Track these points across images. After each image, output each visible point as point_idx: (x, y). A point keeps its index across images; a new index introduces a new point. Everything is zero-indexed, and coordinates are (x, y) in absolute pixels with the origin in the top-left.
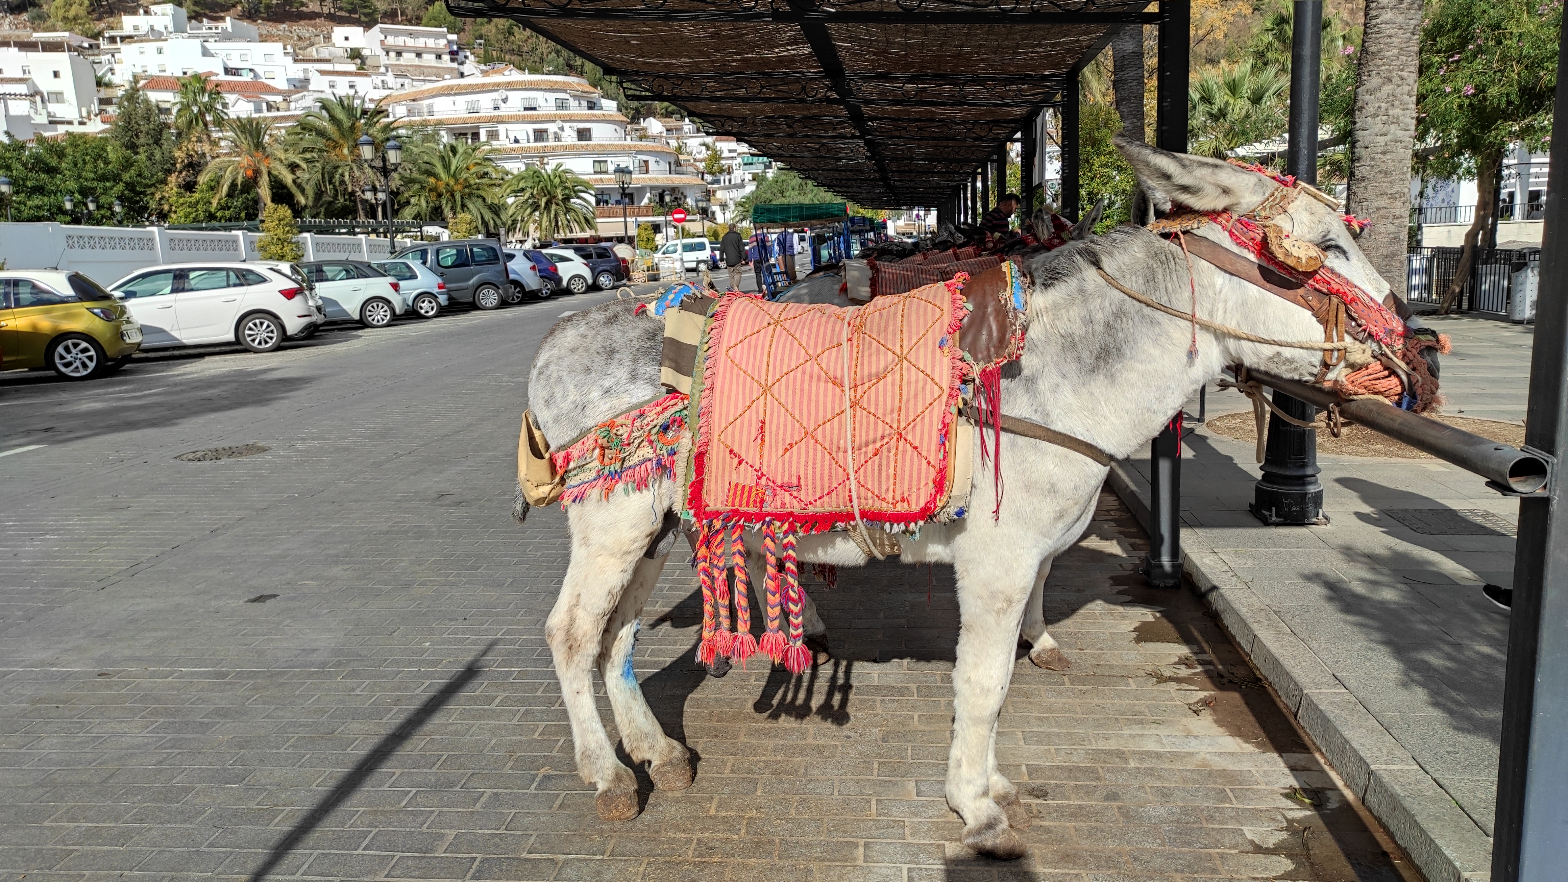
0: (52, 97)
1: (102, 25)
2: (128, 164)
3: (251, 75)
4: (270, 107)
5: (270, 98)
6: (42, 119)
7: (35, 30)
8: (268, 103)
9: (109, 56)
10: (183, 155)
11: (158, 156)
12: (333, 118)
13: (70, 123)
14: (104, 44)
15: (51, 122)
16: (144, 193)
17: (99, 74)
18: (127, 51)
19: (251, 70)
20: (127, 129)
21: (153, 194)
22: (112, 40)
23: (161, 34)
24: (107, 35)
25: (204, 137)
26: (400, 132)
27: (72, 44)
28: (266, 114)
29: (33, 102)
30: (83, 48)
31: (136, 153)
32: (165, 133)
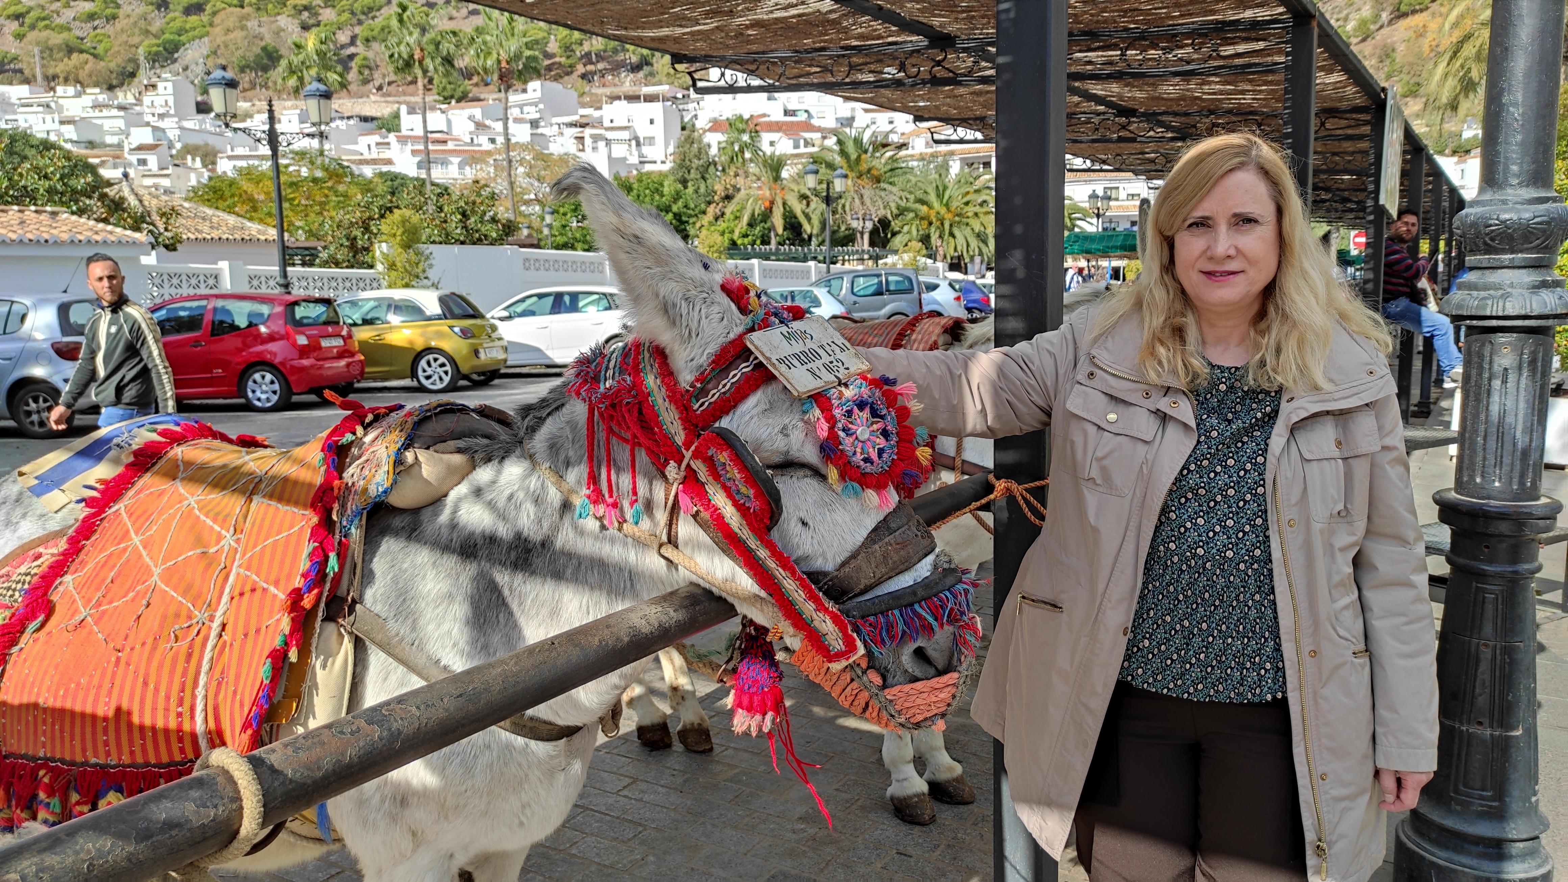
0: (647, 141)
2: (677, 197)
3: (806, 115)
4: (807, 144)
5: (808, 135)
6: (634, 160)
7: (646, 85)
8: (805, 140)
9: (695, 104)
10: (722, 188)
11: (702, 190)
12: (843, 153)
13: (655, 162)
14: (694, 95)
15: (641, 162)
16: (687, 222)
17: (685, 120)
18: (708, 100)
19: (806, 111)
20: (681, 166)
21: (694, 223)
25: (740, 172)
26: (910, 164)
27: (669, 95)
28: (802, 150)
29: (630, 146)
30: (675, 98)
31: (686, 187)
32: (712, 169)
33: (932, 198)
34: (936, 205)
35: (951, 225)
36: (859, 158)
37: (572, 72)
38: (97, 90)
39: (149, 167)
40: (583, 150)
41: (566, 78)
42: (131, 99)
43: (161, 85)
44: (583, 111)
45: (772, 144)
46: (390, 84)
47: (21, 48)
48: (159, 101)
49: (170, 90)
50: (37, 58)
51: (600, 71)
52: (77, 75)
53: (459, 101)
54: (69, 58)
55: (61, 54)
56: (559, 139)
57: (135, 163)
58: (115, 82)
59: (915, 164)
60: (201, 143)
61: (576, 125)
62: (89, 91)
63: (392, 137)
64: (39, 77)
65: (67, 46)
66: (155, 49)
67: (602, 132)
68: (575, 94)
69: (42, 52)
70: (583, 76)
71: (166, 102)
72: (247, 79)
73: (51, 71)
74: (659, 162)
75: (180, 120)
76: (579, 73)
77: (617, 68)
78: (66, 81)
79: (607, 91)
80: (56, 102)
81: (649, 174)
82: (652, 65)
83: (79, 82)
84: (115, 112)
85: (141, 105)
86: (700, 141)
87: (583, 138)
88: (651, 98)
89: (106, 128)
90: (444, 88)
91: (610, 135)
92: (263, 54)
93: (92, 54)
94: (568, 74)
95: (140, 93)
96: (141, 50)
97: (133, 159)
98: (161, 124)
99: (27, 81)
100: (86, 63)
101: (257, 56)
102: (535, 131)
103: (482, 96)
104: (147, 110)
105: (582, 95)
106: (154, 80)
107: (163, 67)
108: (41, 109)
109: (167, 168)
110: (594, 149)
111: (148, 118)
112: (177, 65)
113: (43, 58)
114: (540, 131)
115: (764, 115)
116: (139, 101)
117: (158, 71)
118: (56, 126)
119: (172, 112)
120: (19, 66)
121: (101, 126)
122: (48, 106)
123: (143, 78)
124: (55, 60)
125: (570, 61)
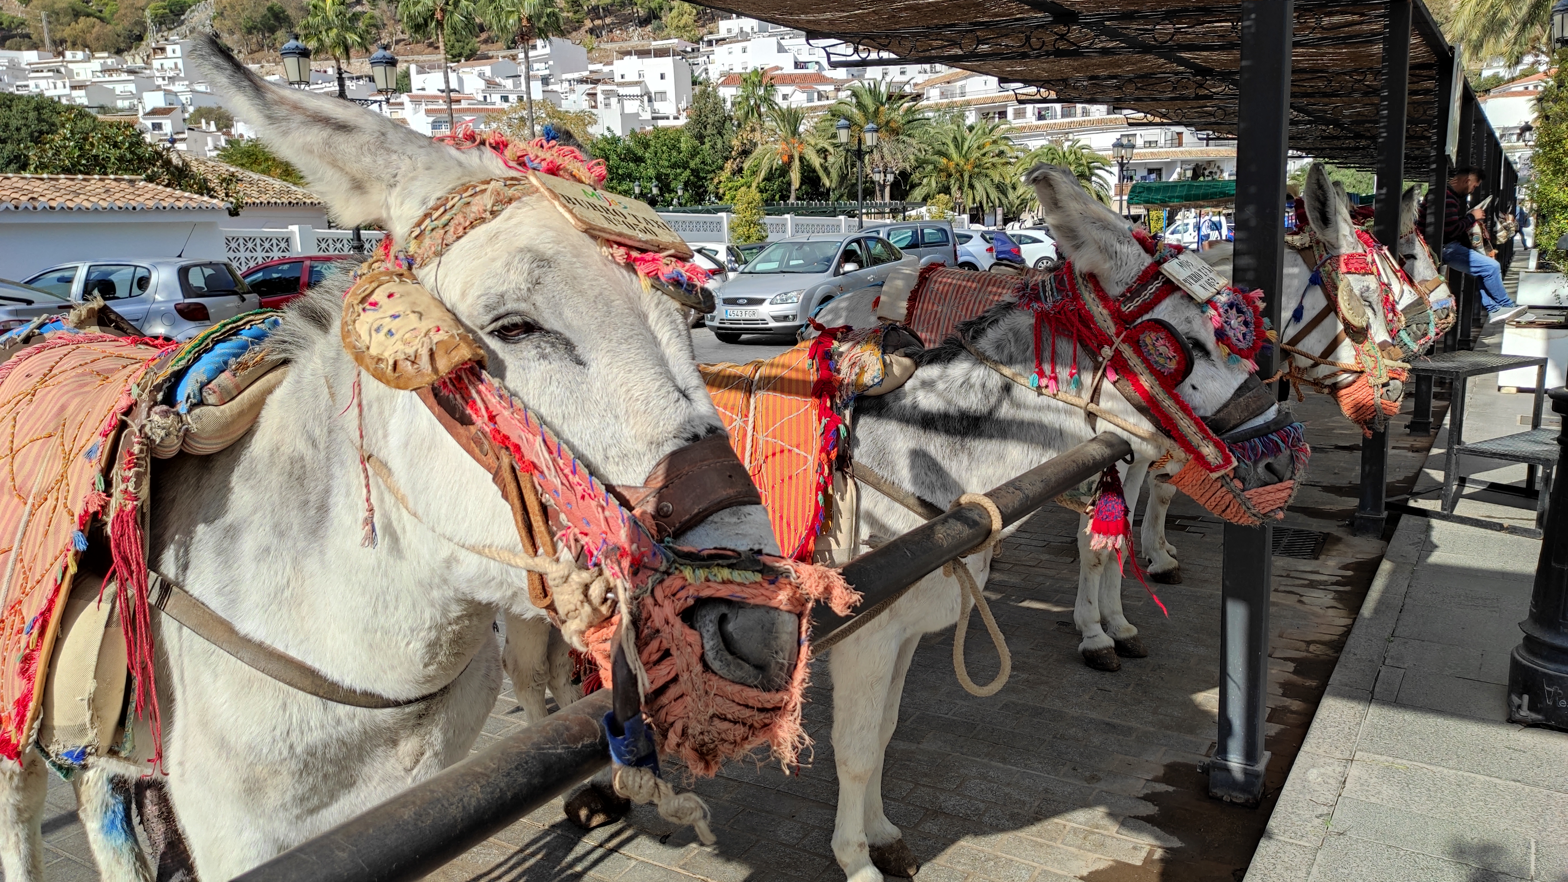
0: (658, 96)
1: (705, 31)
2: (694, 153)
3: (817, 67)
4: (820, 97)
5: (821, 88)
6: (647, 116)
7: (655, 40)
8: (819, 93)
9: (705, 58)
10: (739, 143)
11: (719, 146)
12: (860, 105)
13: (668, 118)
14: (703, 48)
15: (653, 118)
16: (705, 178)
17: (696, 74)
18: (720, 51)
19: (817, 63)
20: (697, 122)
21: (712, 179)
22: (710, 43)
23: (748, 34)
24: (706, 39)
25: (758, 127)
26: (926, 115)
27: (678, 49)
28: (817, 103)
29: (642, 102)
30: (686, 52)
31: (703, 143)
32: (728, 125)
33: (952, 150)
34: (955, 156)
35: (970, 177)
36: (877, 111)
37: (580, 28)
38: (106, 54)
39: (165, 131)
40: (595, 107)
41: (574, 33)
42: (139, 63)
43: (169, 49)
44: (592, 67)
45: (785, 97)
46: (397, 42)
47: (28, 13)
48: (168, 64)
49: (179, 53)
50: (44, 23)
51: (608, 25)
52: (84, 40)
53: (468, 59)
54: (77, 22)
55: (67, 19)
56: (572, 97)
57: (150, 127)
58: (122, 46)
59: (931, 114)
60: (214, 106)
61: (587, 82)
62: (97, 55)
63: (404, 98)
64: (47, 42)
65: (73, 10)
66: (161, 11)
67: (614, 88)
68: (585, 50)
69: (48, 16)
70: (591, 31)
71: (176, 64)
72: (254, 40)
73: (58, 36)
74: (671, 118)
75: (191, 83)
76: (587, 28)
77: (624, 22)
78: (74, 46)
79: (616, 46)
80: (66, 67)
81: (665, 130)
82: (660, 19)
83: (87, 46)
84: (124, 76)
85: (151, 69)
86: (716, 97)
87: (595, 94)
88: (661, 53)
89: (118, 92)
90: (453, 46)
91: (622, 91)
92: (269, 15)
93: (98, 18)
94: (575, 30)
95: (148, 56)
96: (147, 13)
97: (148, 123)
98: (171, 87)
99: (34, 47)
100: (93, 27)
101: (264, 16)
102: (546, 89)
103: (490, 54)
104: (158, 74)
105: (590, 51)
106: (162, 42)
107: (170, 29)
108: (51, 74)
109: (183, 133)
110: (607, 105)
111: (160, 82)
112: (184, 27)
113: (50, 22)
114: (550, 88)
115: (777, 68)
116: (148, 63)
117: (165, 34)
118: (67, 91)
119: (182, 75)
120: (27, 30)
121: (114, 90)
122: (58, 71)
123: (151, 41)
124: (62, 24)
125: (577, 16)
